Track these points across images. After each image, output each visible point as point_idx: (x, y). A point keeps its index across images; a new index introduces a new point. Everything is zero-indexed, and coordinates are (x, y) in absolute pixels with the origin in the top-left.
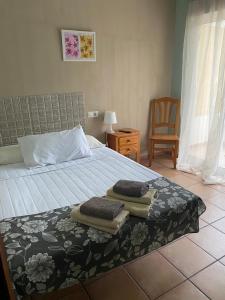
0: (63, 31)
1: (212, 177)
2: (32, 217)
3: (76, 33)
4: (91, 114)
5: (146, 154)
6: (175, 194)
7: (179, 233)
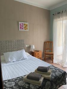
0: (19, 22)
1: (65, 65)
2: (9, 81)
3: (23, 23)
4: (27, 46)
5: (43, 58)
6: (57, 71)
7: (61, 85)
